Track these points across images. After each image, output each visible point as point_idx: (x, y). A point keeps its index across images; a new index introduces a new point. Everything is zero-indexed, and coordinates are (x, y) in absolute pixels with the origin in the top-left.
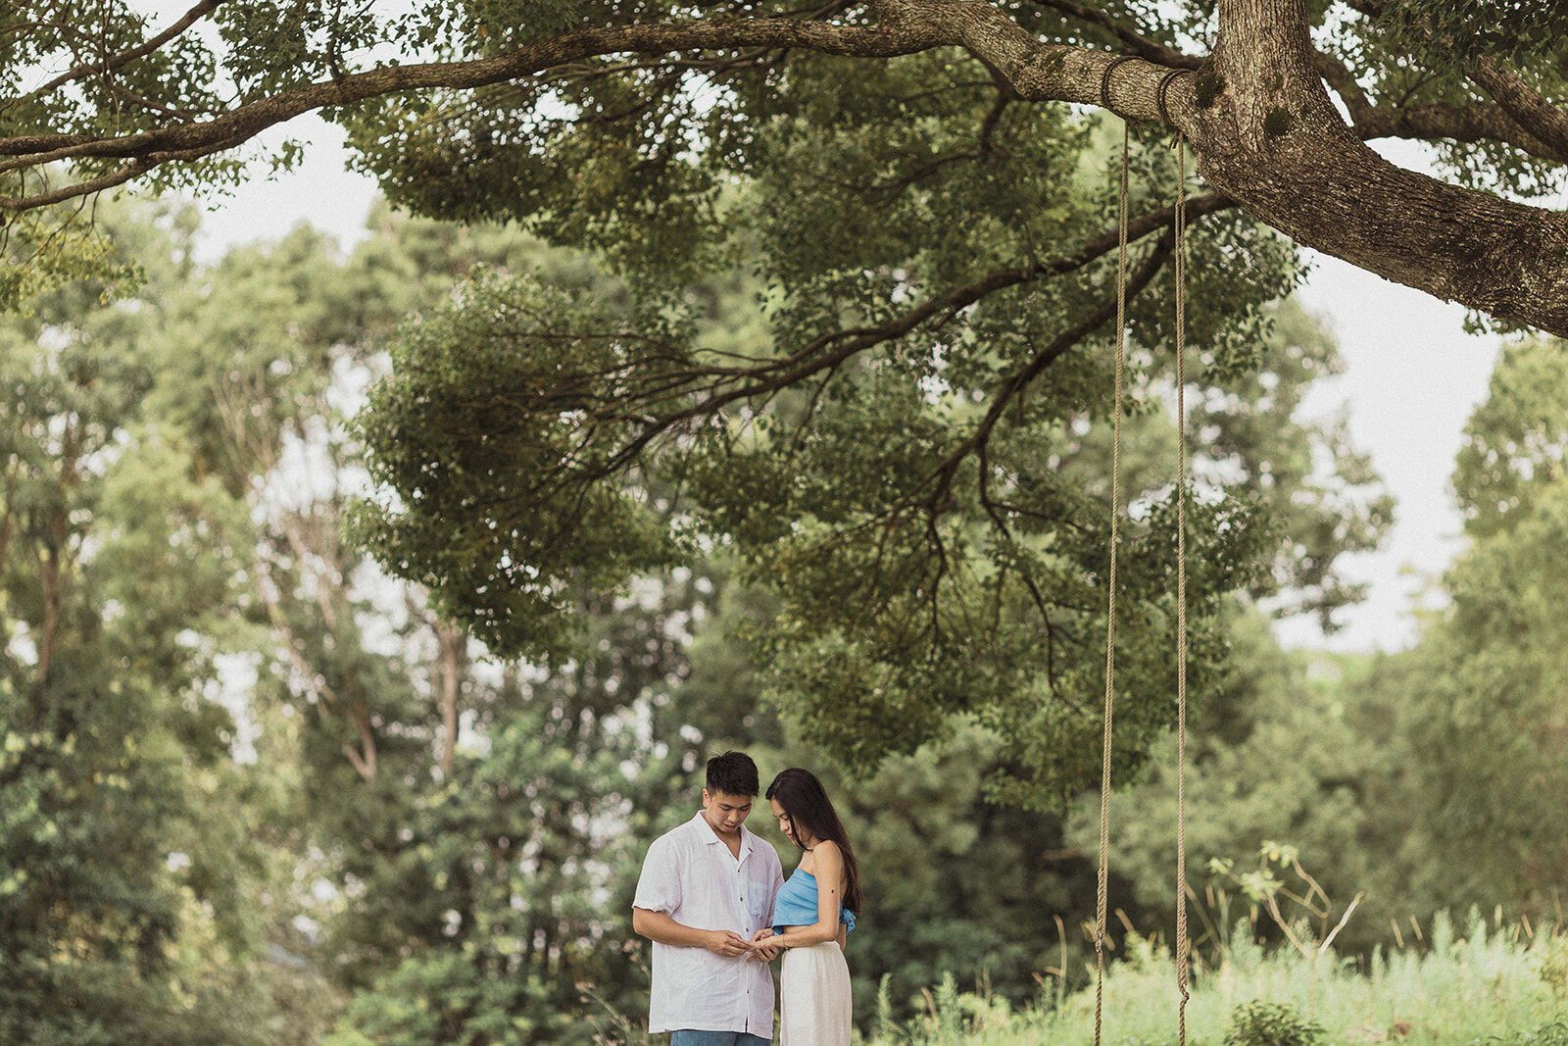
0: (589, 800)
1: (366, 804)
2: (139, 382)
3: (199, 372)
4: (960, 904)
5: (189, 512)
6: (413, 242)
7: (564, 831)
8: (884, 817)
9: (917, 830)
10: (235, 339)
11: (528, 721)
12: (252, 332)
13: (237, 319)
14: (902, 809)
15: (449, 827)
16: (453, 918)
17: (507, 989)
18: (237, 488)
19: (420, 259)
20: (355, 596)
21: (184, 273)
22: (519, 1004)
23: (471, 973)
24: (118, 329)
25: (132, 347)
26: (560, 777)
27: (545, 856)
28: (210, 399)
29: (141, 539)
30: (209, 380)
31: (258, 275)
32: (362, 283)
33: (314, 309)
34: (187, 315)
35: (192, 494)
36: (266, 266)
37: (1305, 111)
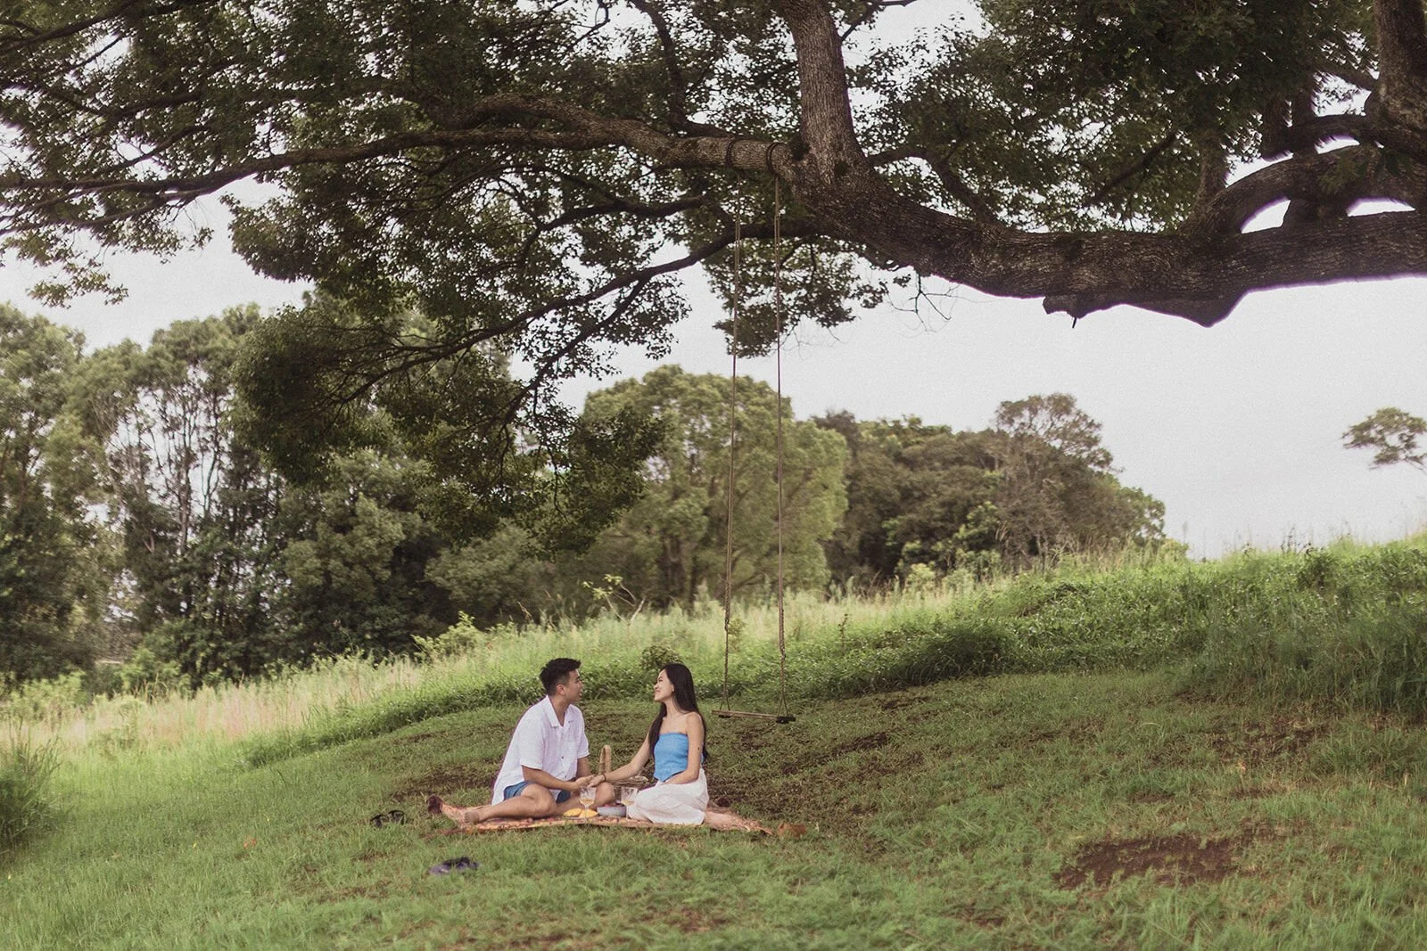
0: (238, 560)
1: (151, 562)
2: (60, 400)
3: (86, 395)
4: (383, 599)
5: (80, 449)
6: (172, 347)
7: (229, 573)
8: (357, 567)
9: (369, 572)
10: (101, 383)
11: (216, 530)
12: (107, 380)
13: (101, 375)
14: (362, 563)
15: (184, 571)
16: (184, 605)
17: (206, 632)
18: (100, 442)
19: (175, 353)
20: (147, 482)
21: (77, 361)
22: (211, 638)
23: (192, 626)
24: (52, 379)
25: (57, 386)
26: (228, 552)
27: (220, 582)
28: (90, 406)
29: (61, 459)
30: (90, 398)
31: (110, 359)
32: (152, 362)
33: (132, 372)
34: (80, 373)
35: (83, 442)
36: (112, 355)
37: (856, 163)
